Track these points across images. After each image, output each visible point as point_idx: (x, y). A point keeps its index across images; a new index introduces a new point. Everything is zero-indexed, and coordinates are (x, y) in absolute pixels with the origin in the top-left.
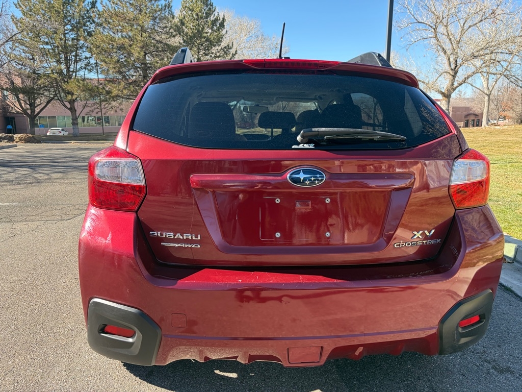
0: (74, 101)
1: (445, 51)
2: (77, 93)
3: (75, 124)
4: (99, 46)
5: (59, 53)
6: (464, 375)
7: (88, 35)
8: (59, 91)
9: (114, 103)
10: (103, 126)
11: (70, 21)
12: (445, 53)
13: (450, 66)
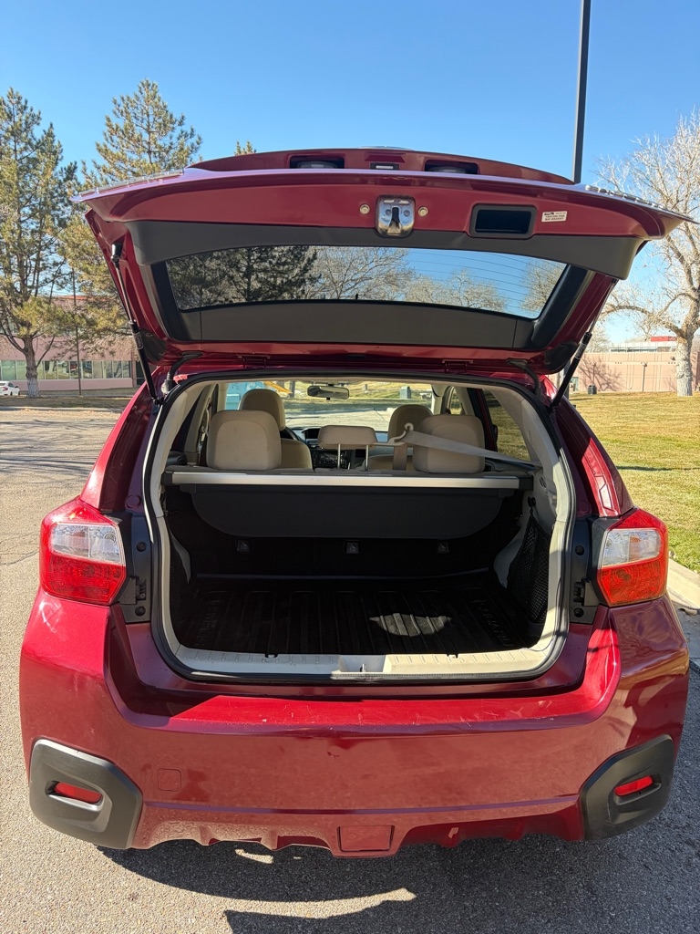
0: (32, 337)
1: (683, 258)
2: (37, 323)
3: (32, 376)
4: (78, 245)
5: (8, 254)
6: (647, 867)
7: (60, 225)
8: (7, 320)
9: (99, 342)
10: (80, 378)
11: (29, 200)
12: (682, 260)
13: (692, 284)
